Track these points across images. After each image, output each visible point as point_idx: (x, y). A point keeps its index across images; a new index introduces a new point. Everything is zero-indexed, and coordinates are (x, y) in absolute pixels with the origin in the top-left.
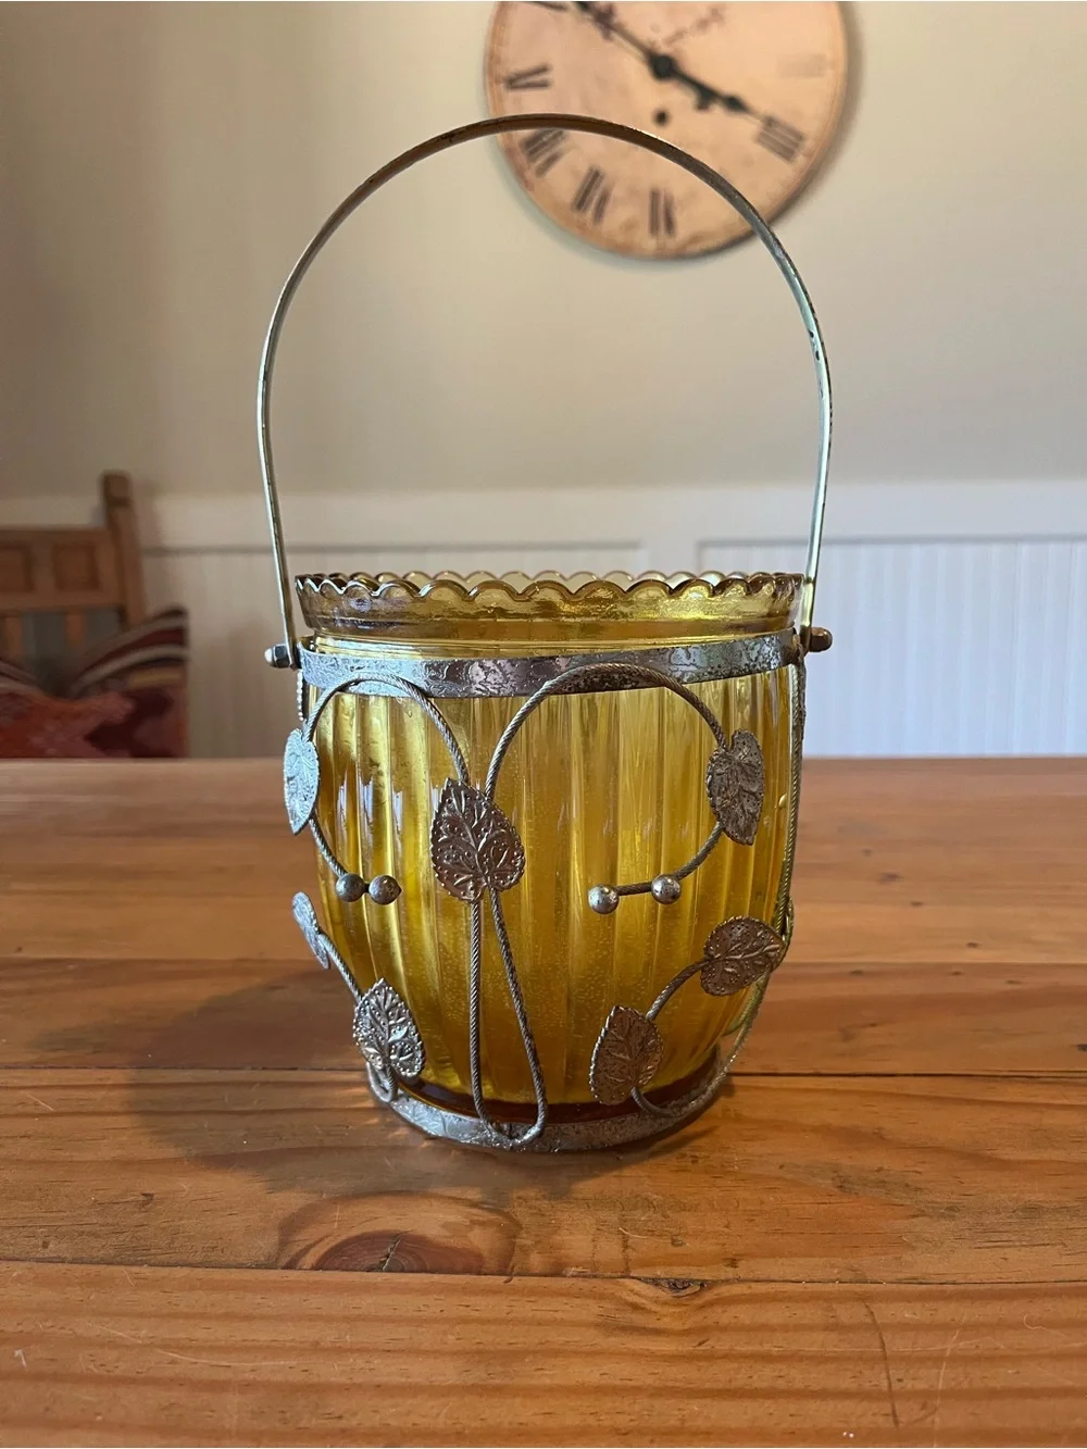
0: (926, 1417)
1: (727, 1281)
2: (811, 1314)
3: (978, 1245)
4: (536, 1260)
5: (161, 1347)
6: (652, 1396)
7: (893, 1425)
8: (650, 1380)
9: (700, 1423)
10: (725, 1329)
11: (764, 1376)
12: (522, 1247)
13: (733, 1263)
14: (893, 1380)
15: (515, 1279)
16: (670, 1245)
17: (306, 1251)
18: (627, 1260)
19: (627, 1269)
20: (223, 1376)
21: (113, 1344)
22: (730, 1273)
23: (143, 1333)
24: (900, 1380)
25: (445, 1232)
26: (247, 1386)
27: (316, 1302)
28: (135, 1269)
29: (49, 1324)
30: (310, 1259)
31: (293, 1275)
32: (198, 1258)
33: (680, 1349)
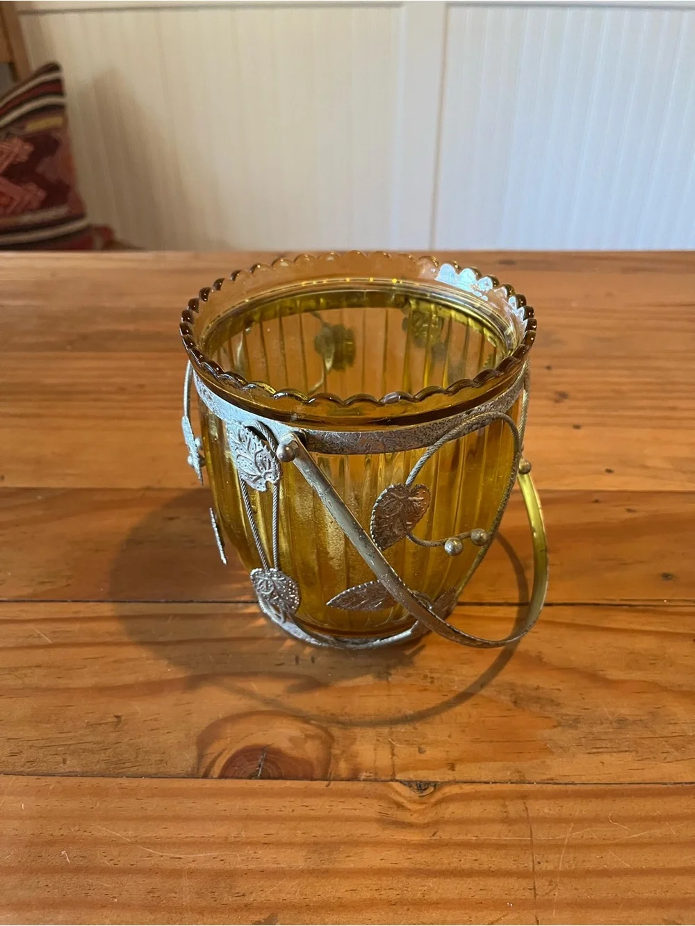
0: (551, 891)
1: (449, 783)
2: (492, 809)
3: (589, 751)
4: (343, 767)
5: (140, 843)
6: (408, 876)
7: (533, 898)
8: (406, 864)
9: (434, 896)
10: (447, 822)
11: (467, 860)
12: (335, 755)
13: (452, 767)
14: (536, 862)
15: (332, 783)
16: (417, 753)
17: (213, 762)
18: (393, 765)
19: (394, 774)
20: (178, 865)
21: (115, 843)
22: (449, 776)
23: (131, 833)
24: (539, 863)
25: (290, 745)
26: (191, 873)
27: (224, 805)
28: (119, 780)
29: (77, 828)
30: (217, 770)
31: (208, 783)
32: (153, 770)
33: (423, 838)
